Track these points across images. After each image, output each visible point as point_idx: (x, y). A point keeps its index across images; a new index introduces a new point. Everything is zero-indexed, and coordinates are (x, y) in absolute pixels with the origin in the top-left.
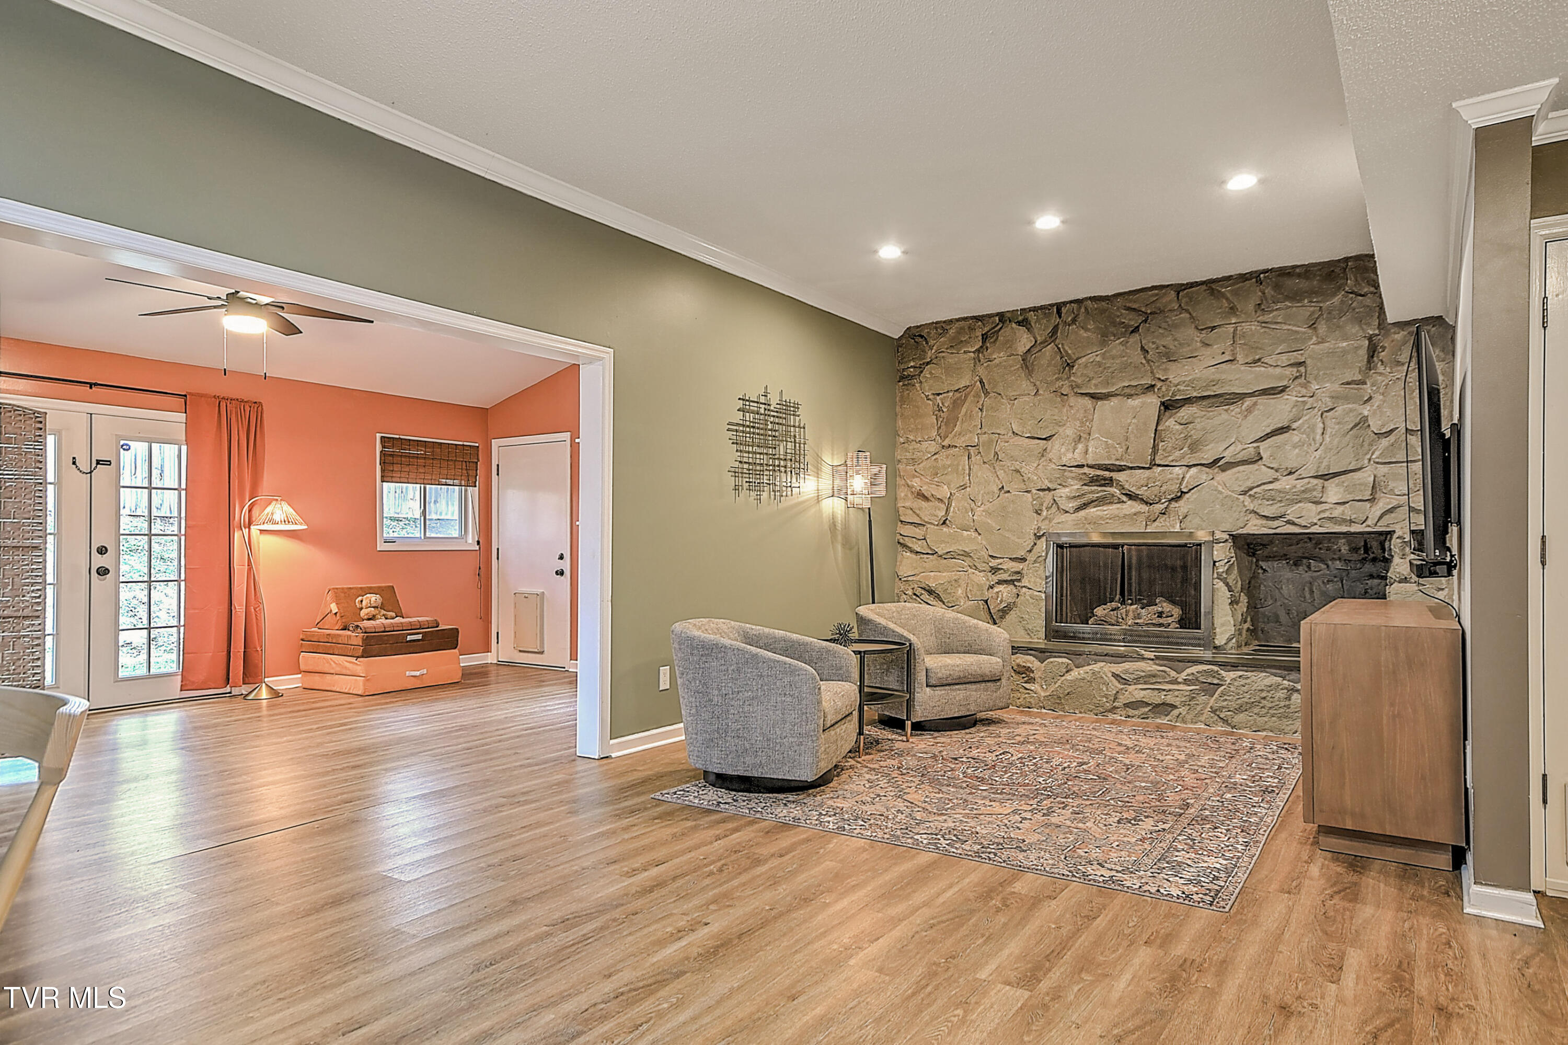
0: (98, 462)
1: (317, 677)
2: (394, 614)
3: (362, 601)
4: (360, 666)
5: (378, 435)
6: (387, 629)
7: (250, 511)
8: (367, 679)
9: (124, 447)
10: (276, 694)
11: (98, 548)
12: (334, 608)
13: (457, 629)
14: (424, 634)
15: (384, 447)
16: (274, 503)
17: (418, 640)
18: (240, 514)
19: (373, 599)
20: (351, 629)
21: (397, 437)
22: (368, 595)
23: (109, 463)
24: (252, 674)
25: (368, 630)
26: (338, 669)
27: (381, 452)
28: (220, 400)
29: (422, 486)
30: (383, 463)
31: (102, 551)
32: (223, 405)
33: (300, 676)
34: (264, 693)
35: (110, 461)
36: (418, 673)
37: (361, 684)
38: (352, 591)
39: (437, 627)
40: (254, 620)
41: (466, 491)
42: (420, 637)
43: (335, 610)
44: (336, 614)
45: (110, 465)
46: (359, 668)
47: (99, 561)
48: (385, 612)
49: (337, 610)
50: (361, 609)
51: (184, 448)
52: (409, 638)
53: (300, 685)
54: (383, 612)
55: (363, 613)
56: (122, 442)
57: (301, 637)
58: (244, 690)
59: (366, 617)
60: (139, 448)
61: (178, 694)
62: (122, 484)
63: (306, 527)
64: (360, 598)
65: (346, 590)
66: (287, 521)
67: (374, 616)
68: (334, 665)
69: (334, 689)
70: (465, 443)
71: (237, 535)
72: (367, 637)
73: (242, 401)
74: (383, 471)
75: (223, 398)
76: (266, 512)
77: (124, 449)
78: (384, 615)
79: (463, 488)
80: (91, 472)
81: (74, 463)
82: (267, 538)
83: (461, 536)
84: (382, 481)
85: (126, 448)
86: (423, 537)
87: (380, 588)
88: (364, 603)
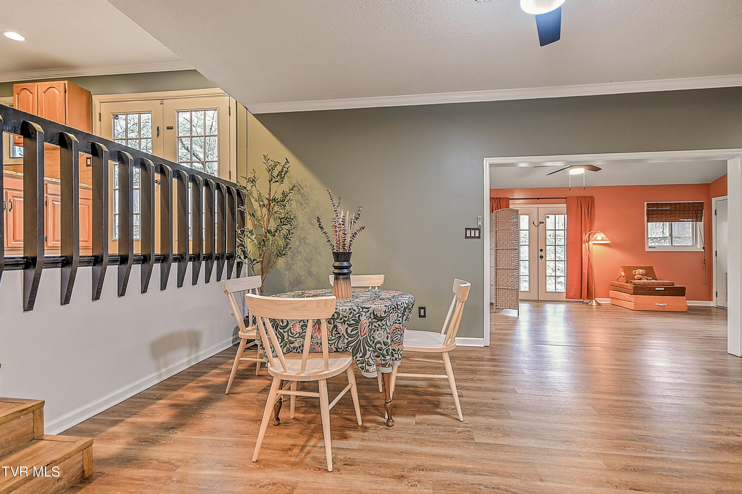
0: (540, 223)
1: (616, 300)
2: (651, 278)
3: (635, 272)
4: (632, 298)
5: (646, 203)
6: (645, 284)
7: (589, 236)
8: (635, 304)
10: (599, 304)
12: (623, 274)
13: (684, 287)
14: (665, 288)
15: (648, 208)
16: (597, 233)
17: (662, 290)
18: (585, 237)
19: (641, 271)
20: (629, 282)
21: (656, 202)
22: (639, 270)
23: (543, 223)
24: (590, 296)
25: (636, 284)
26: (624, 298)
27: (647, 210)
29: (670, 223)
30: (648, 214)
31: (541, 250)
32: (579, 199)
33: (610, 299)
34: (594, 304)
36: (662, 305)
37: (633, 305)
38: (632, 268)
39: (673, 285)
40: (591, 276)
41: (696, 224)
42: (663, 289)
43: (623, 275)
44: (624, 276)
46: (632, 299)
47: (540, 254)
48: (647, 277)
49: (624, 275)
50: (635, 275)
51: (566, 216)
52: (657, 289)
53: (610, 303)
54: (646, 277)
55: (636, 277)
56: (547, 216)
57: (610, 284)
58: (588, 301)
59: (637, 279)
60: (552, 217)
61: (565, 299)
62: (547, 229)
63: (610, 242)
64: (635, 271)
65: (629, 267)
66: (602, 240)
67: (641, 278)
68: (622, 297)
69: (622, 306)
70: (695, 202)
71: (584, 245)
72: (635, 286)
73: (586, 197)
74: (648, 217)
75: (579, 197)
76: (594, 237)
78: (646, 278)
79: (694, 222)
80: (538, 226)
81: (534, 223)
82: (595, 246)
83: (693, 245)
84: (648, 222)
85: (548, 217)
86: (670, 246)
87: (645, 267)
88: (637, 273)
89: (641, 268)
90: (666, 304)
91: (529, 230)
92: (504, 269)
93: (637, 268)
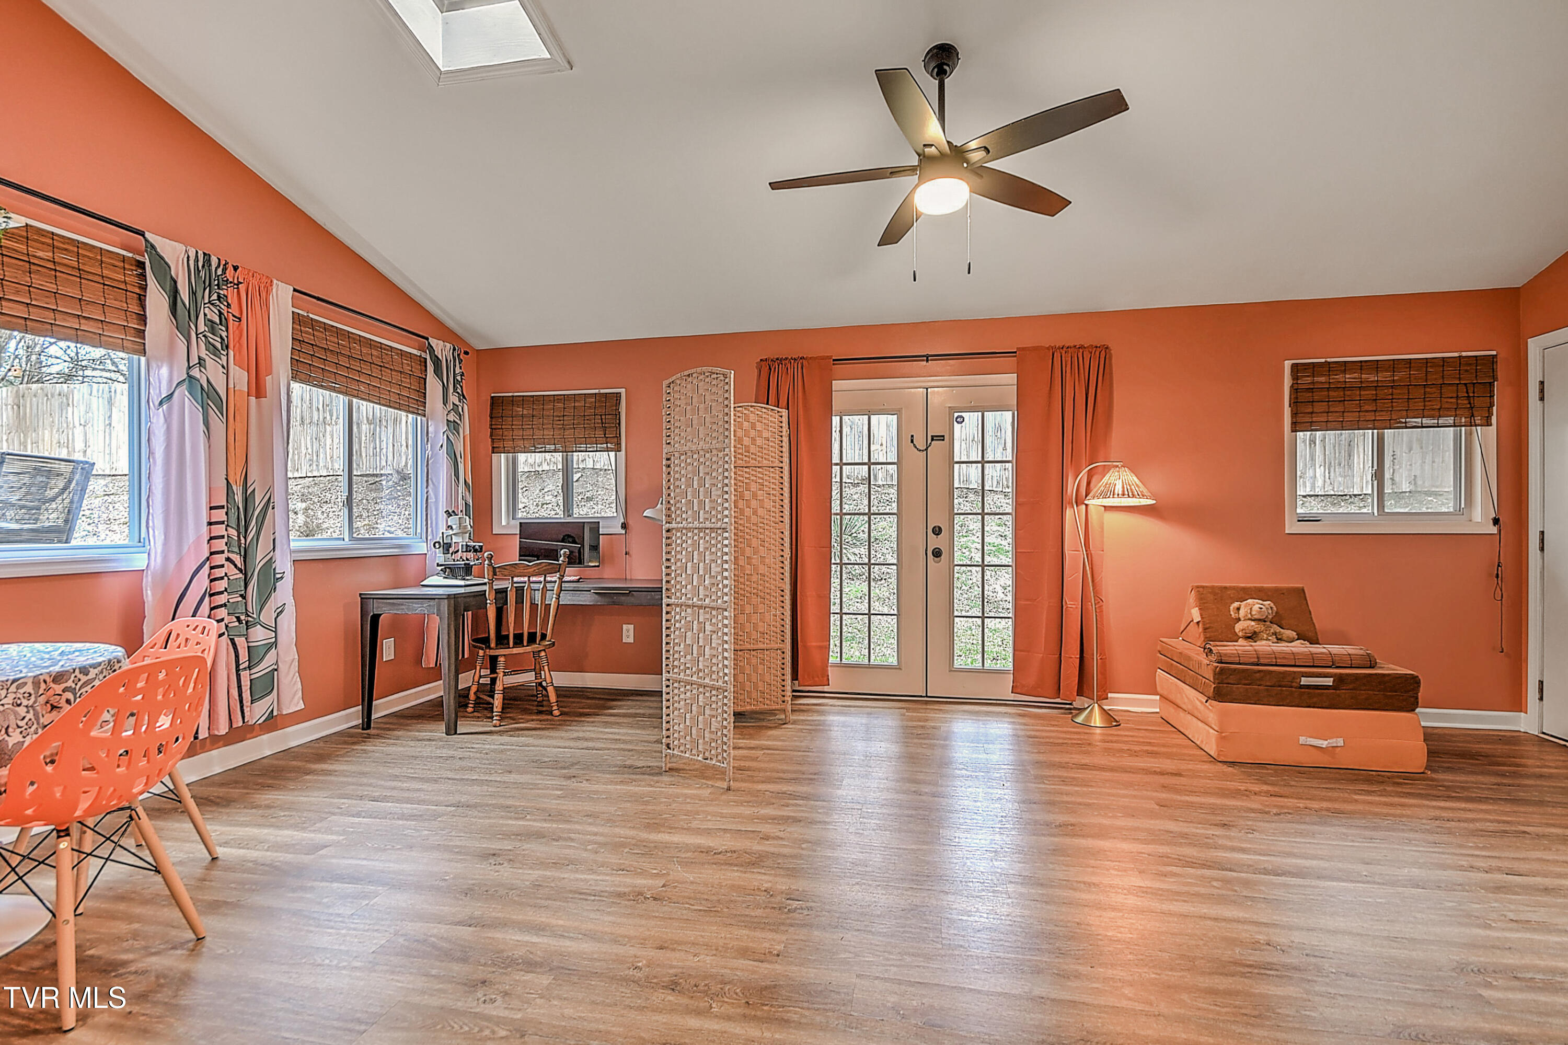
0: (932, 440)
1: (1172, 708)
2: (1294, 634)
3: (1238, 609)
4: (1213, 711)
5: (1288, 364)
6: (1262, 661)
7: (1087, 481)
8: (1223, 738)
9: (958, 420)
10: (1111, 719)
11: (935, 527)
12: (1196, 615)
13: (1414, 677)
14: (1338, 678)
15: (1296, 379)
16: (1114, 470)
17: (1327, 687)
18: (1075, 485)
19: (1258, 607)
21: (1323, 360)
22: (1251, 600)
23: (941, 438)
24: (1087, 685)
26: (1190, 706)
27: (1292, 386)
28: (1053, 350)
29: (1376, 432)
30: (1294, 403)
31: (937, 531)
32: (1057, 356)
33: (1158, 697)
34: (1097, 720)
35: (943, 436)
36: (1324, 744)
37: (1215, 740)
38: (1228, 592)
39: (1372, 667)
41: (1469, 435)
42: (1329, 681)
43: (1196, 620)
44: (1198, 623)
45: (943, 440)
46: (1211, 715)
47: (935, 542)
48: (1278, 629)
49: (1200, 619)
50: (1239, 620)
51: (1016, 413)
52: (1304, 681)
53: (1158, 710)
54: (1274, 629)
55: (1238, 627)
56: (956, 415)
57: (1160, 648)
58: (1078, 703)
59: (1242, 634)
60: (972, 419)
61: (1009, 696)
62: (955, 460)
63: (1154, 502)
64: (1236, 604)
65: (1217, 591)
66: (1128, 494)
67: (1254, 634)
68: (1186, 700)
69: (1188, 733)
70: (1465, 354)
71: (1069, 513)
72: (1228, 666)
73: (1082, 347)
74: (1294, 414)
75: (1058, 348)
76: (1104, 482)
77: (958, 422)
78: (1275, 634)
79: (1463, 429)
80: (926, 449)
81: (912, 441)
82: (1110, 517)
83: (1459, 512)
84: (1294, 430)
85: (961, 420)
86: (1376, 514)
87: (1277, 590)
88: (1242, 613)
89: (1261, 594)
90: (1340, 742)
91: (898, 464)
92: (689, 606)
93: (1245, 594)
